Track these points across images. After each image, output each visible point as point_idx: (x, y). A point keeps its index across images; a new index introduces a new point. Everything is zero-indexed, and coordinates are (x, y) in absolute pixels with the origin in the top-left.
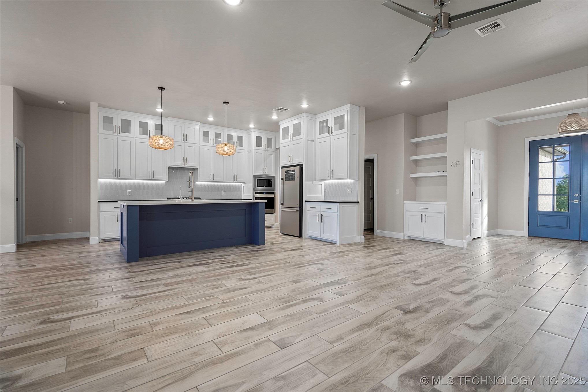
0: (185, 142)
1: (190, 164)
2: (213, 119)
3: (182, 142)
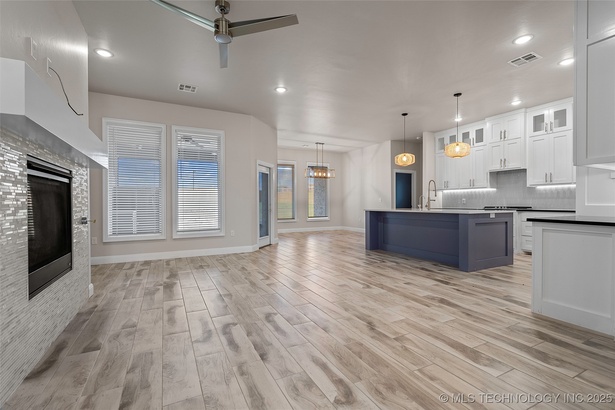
0: (504, 140)
1: (511, 166)
2: (520, 102)
3: (500, 141)
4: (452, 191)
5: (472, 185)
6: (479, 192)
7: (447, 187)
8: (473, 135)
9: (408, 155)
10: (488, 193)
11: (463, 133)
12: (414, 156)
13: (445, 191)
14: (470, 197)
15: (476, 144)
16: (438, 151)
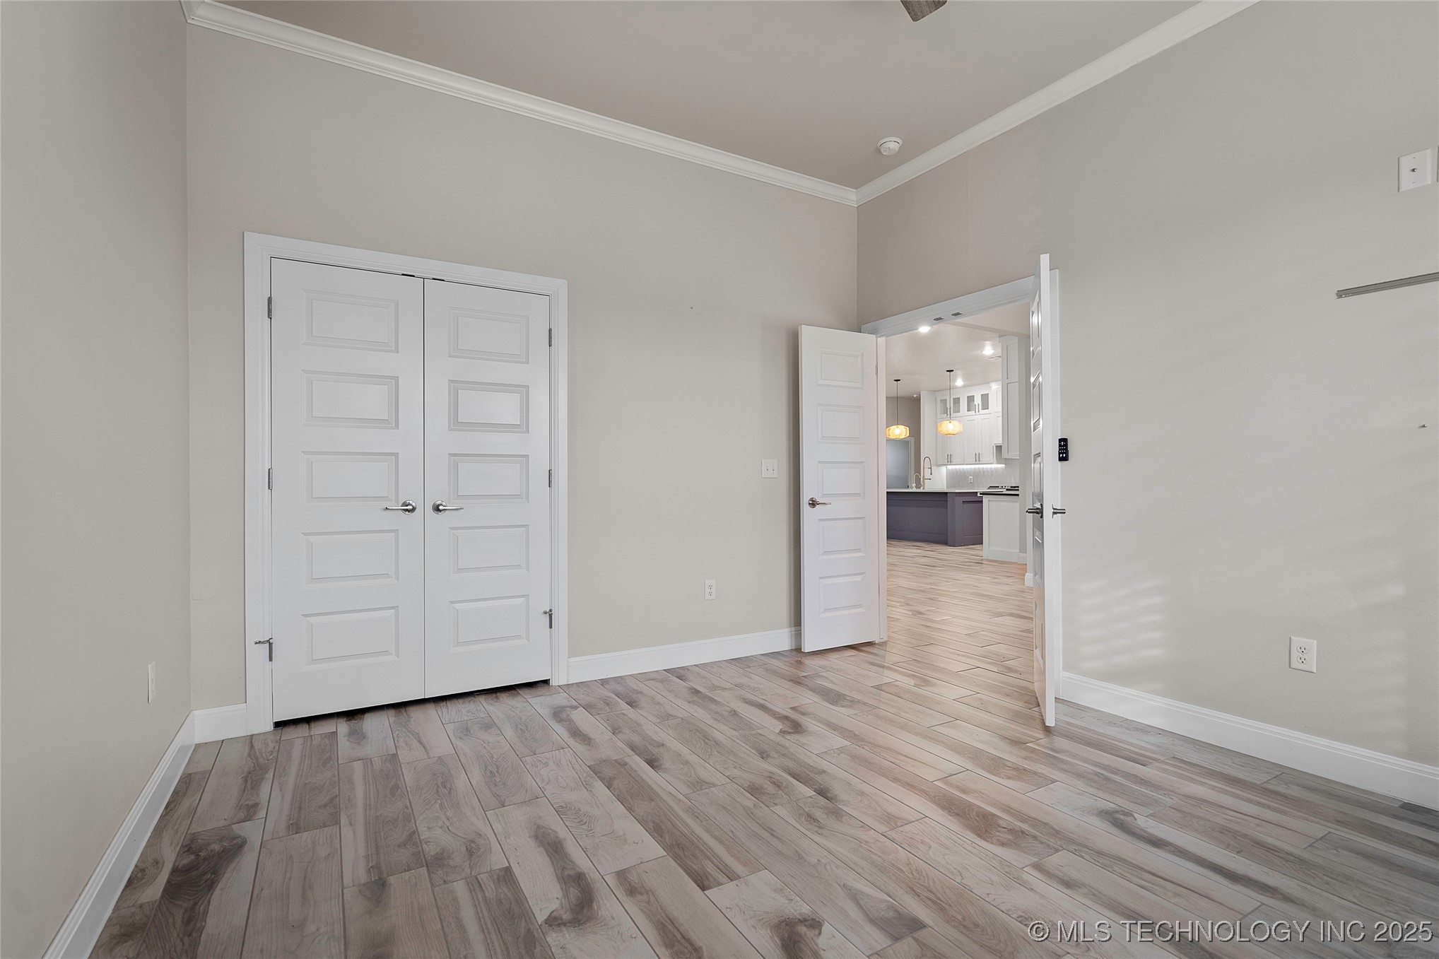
4: (958, 467)
5: (978, 459)
6: (987, 469)
7: (950, 460)
8: (978, 401)
9: (902, 427)
10: (997, 470)
11: (968, 397)
12: (908, 428)
13: (950, 467)
14: (978, 474)
15: (982, 412)
16: (939, 415)
